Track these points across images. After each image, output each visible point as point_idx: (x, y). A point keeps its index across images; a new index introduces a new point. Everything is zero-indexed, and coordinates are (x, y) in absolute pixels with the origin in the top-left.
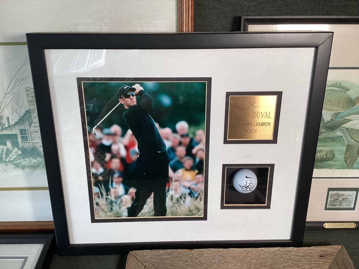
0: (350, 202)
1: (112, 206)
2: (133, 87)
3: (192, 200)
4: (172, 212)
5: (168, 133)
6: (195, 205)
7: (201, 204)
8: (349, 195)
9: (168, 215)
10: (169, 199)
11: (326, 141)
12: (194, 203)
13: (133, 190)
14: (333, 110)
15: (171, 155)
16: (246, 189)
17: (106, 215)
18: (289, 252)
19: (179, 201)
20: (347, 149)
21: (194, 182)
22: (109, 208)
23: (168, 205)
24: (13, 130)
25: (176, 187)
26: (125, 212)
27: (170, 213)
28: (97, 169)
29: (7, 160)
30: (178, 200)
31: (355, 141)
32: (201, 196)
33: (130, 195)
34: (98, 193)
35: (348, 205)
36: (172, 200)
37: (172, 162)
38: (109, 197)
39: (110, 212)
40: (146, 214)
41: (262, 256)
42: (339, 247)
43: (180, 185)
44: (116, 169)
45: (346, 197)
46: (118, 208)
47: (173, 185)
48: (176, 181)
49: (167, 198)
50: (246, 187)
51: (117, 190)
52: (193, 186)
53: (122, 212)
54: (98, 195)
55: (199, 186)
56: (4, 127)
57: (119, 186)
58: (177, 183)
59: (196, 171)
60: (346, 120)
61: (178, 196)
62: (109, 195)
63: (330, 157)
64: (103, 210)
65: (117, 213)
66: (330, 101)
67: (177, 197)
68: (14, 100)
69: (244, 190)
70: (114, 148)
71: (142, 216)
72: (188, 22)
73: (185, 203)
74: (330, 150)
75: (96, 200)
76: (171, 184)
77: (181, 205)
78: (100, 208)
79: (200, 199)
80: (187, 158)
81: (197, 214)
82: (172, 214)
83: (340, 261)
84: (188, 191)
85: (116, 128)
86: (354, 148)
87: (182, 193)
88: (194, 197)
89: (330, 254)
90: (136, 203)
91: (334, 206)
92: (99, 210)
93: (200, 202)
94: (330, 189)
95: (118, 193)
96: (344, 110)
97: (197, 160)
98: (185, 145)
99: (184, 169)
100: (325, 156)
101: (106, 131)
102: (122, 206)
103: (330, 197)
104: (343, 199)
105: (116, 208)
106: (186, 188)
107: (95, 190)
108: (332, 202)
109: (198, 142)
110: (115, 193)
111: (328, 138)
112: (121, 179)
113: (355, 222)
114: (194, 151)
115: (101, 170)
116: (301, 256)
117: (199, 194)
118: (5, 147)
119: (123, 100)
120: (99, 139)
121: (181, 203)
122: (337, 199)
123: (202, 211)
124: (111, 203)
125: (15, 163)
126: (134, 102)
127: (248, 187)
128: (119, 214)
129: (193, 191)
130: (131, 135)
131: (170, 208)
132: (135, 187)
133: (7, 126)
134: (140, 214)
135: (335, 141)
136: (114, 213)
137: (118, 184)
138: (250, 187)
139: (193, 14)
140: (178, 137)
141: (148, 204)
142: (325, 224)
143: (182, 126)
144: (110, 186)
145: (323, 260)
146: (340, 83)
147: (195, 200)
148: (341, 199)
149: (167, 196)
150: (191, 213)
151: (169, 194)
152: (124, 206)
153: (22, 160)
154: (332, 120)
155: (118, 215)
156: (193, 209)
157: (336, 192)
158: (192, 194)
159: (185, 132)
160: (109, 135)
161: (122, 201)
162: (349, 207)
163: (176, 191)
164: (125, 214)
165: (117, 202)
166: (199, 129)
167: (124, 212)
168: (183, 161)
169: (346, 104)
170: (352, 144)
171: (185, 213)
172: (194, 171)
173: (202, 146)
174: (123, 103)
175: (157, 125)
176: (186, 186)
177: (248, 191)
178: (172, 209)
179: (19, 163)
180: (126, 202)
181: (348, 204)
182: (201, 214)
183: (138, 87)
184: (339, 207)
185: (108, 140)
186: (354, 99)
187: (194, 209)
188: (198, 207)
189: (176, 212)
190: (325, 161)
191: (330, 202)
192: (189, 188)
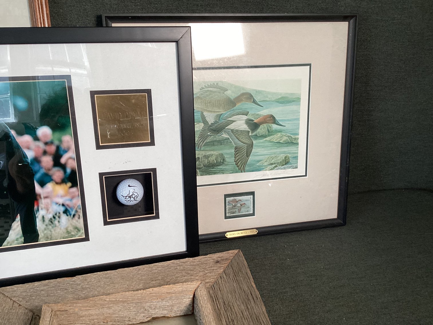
0: (249, 208)
3: (68, 219)
4: (46, 237)
5: (28, 142)
6: (73, 224)
7: (80, 223)
8: (246, 200)
9: (41, 240)
10: (41, 220)
11: (213, 145)
12: (72, 223)
14: (215, 112)
15: (35, 167)
16: (129, 199)
18: (184, 263)
19: (53, 221)
20: (236, 152)
21: (68, 198)
23: (40, 227)
25: (47, 205)
27: (44, 237)
30: (51, 220)
31: (242, 142)
32: (78, 213)
35: (248, 211)
36: (44, 221)
37: (38, 176)
40: (13, 241)
41: (154, 271)
42: (236, 251)
43: (52, 202)
45: (243, 203)
47: (43, 203)
48: (46, 197)
49: (37, 220)
50: (130, 197)
52: (68, 203)
55: (74, 201)
58: (48, 201)
59: (69, 184)
60: (229, 122)
61: (50, 216)
63: (221, 162)
66: (210, 103)
67: (50, 218)
69: (128, 200)
71: (9, 245)
73: (60, 223)
74: (219, 154)
76: (40, 203)
77: (55, 226)
79: (78, 217)
80: (56, 169)
81: (77, 234)
82: (47, 239)
83: (236, 264)
84: (62, 209)
86: (242, 150)
87: (56, 212)
88: (70, 215)
89: (226, 259)
91: (233, 213)
93: (79, 220)
94: (226, 196)
96: (226, 111)
97: (69, 171)
98: (50, 154)
99: (54, 183)
100: (215, 161)
103: (228, 204)
104: (241, 205)
106: (60, 205)
108: (231, 209)
109: (66, 149)
111: (215, 141)
113: (256, 228)
114: (63, 160)
116: (195, 265)
117: (76, 211)
121: (55, 224)
122: (235, 206)
123: (83, 231)
127: (131, 196)
129: (68, 208)
131: (43, 232)
134: (5, 243)
135: (222, 144)
138: (134, 196)
140: (41, 145)
141: (14, 230)
142: (227, 233)
143: (44, 131)
145: (218, 265)
146: (217, 84)
147: (72, 219)
148: (239, 205)
149: (37, 217)
150: (70, 234)
151: (39, 214)
154: (216, 122)
156: (71, 230)
157: (232, 198)
158: (68, 211)
159: (48, 140)
162: (249, 213)
163: (48, 210)
166: (66, 134)
168: (51, 173)
169: (226, 105)
170: (240, 146)
171: (63, 236)
172: (66, 183)
173: (72, 154)
175: (13, 132)
176: (59, 203)
177: (132, 201)
178: (45, 232)
182: (81, 234)
184: (239, 214)
186: (233, 99)
187: (72, 229)
188: (77, 226)
189: (51, 236)
190: (217, 166)
191: (229, 210)
192: (63, 205)
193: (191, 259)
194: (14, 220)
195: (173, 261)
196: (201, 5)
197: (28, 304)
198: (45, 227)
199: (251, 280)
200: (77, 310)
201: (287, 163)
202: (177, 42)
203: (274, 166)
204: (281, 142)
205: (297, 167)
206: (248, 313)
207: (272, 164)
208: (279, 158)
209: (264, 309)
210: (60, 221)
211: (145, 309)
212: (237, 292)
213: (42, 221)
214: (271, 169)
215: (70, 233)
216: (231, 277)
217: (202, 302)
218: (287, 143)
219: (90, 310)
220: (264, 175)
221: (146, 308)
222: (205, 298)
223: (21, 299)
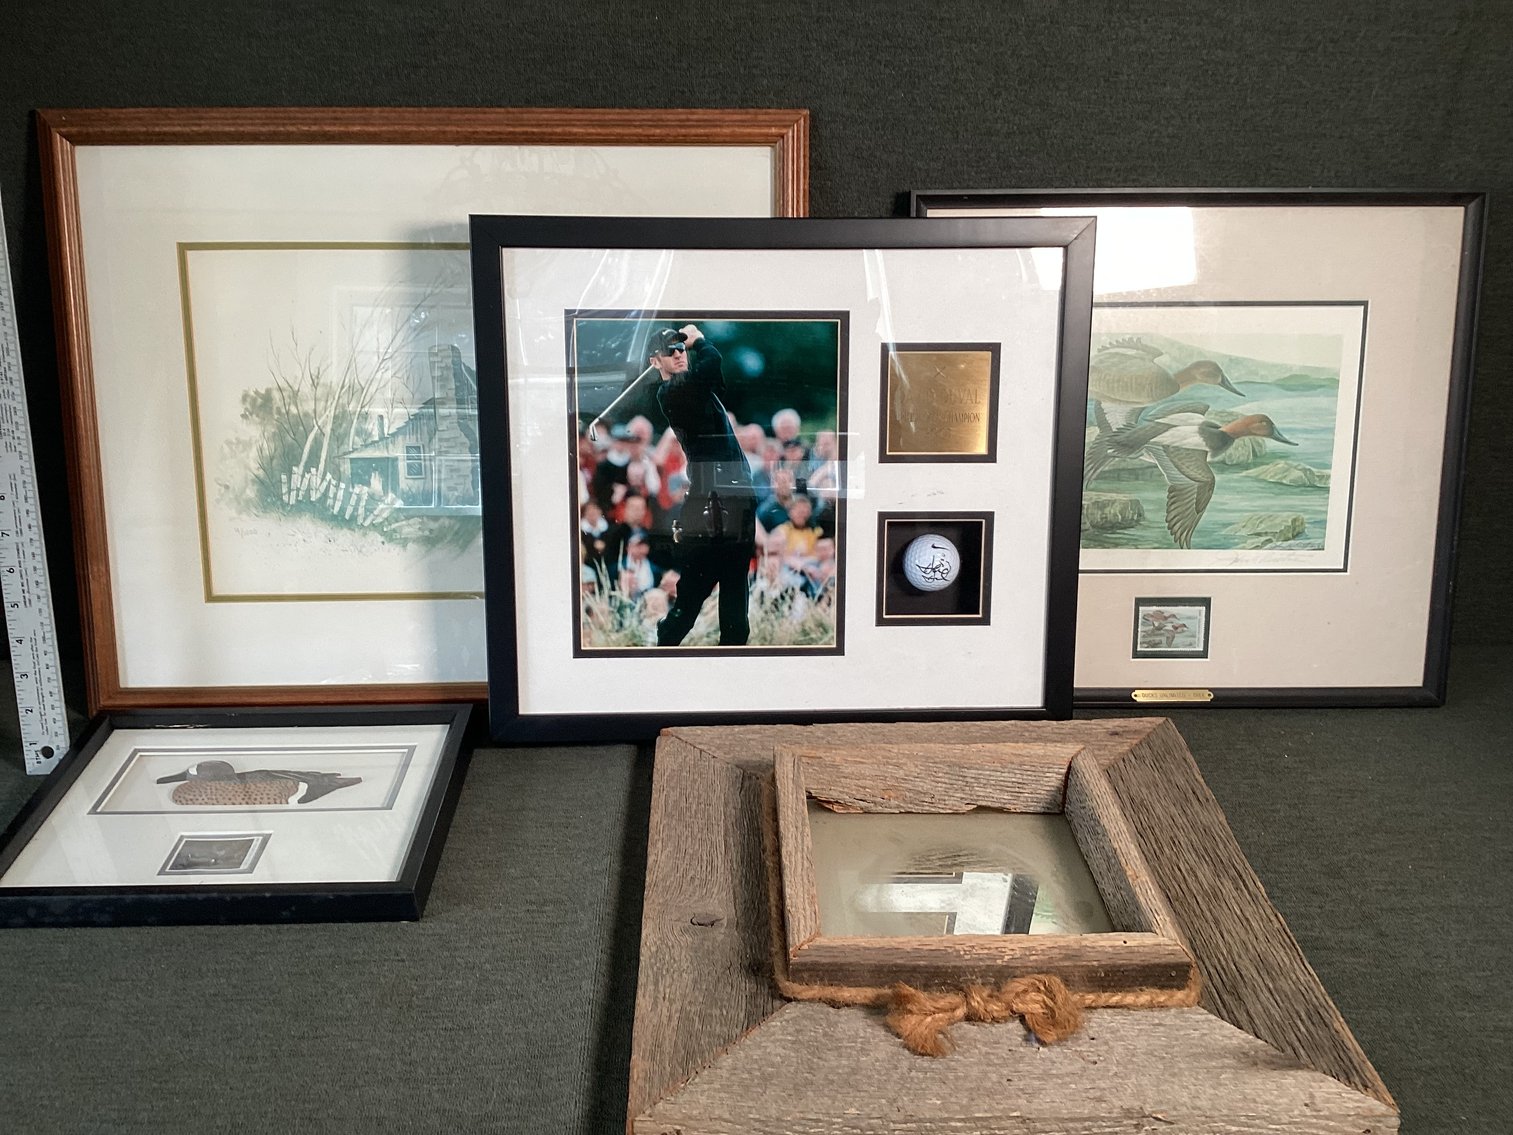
0: (1194, 636)
1: (622, 616)
2: (680, 331)
3: (808, 604)
4: (761, 635)
5: (754, 438)
6: (817, 617)
7: (829, 615)
8: (1189, 618)
9: (752, 642)
10: (756, 600)
11: (1119, 479)
12: (814, 613)
13: (671, 577)
14: (1127, 402)
15: (761, 491)
16: (932, 573)
17: (607, 641)
18: (1037, 727)
19: (779, 606)
20: (1172, 498)
21: (813, 558)
22: (615, 622)
23: (753, 615)
24: (391, 446)
25: (772, 571)
26: (652, 632)
28: (593, 523)
29: (366, 524)
30: (776, 602)
31: (1187, 476)
32: (829, 593)
33: (664, 590)
34: (592, 584)
35: (1190, 645)
36: (762, 603)
37: (763, 509)
38: (616, 593)
39: (617, 631)
40: (701, 638)
42: (1160, 719)
43: (782, 563)
44: (635, 522)
45: (1181, 623)
46: (635, 622)
47: (765, 564)
48: (772, 554)
50: (934, 570)
51: (635, 575)
52: (811, 569)
53: (644, 633)
54: (591, 587)
55: (825, 567)
56: (370, 441)
57: (640, 566)
58: (774, 560)
59: (819, 531)
60: (1160, 427)
61: (776, 593)
62: (617, 588)
63: (1132, 519)
64: (601, 628)
65: (634, 635)
66: (1119, 381)
67: (774, 597)
68: (399, 375)
69: (929, 576)
70: (634, 471)
71: (692, 643)
72: (798, 202)
73: (793, 610)
74: (1130, 501)
75: (587, 600)
76: (760, 563)
77: (783, 616)
78: (595, 619)
79: (828, 601)
80: (798, 499)
81: (821, 639)
82: (763, 640)
83: (1158, 742)
84: (799, 581)
85: (640, 425)
86: (1186, 496)
87: (787, 587)
88: (813, 595)
89: (1137, 730)
90: (679, 610)
91: (1154, 646)
92: (592, 626)
93: (827, 609)
94: (1140, 602)
95: (636, 584)
96: (1154, 401)
97: (821, 503)
99: (792, 525)
100: (1120, 516)
101: (619, 431)
102: (645, 617)
103: (1143, 624)
104: (1175, 628)
105: (630, 621)
106: (796, 572)
107: (587, 574)
108: (1149, 635)
110: (631, 582)
111: (1123, 469)
112: (645, 549)
113: (1210, 689)
115: (602, 525)
117: (826, 590)
118: (366, 489)
119: (660, 360)
120: (601, 449)
121: (783, 612)
122: (1159, 629)
123: (833, 633)
124: (621, 609)
125: (385, 529)
126: (681, 366)
127: (937, 568)
128: (638, 639)
129: (811, 581)
130: (674, 441)
132: (676, 569)
133: (377, 439)
134: (685, 640)
135: (1140, 477)
136: (626, 635)
137: (638, 561)
138: (941, 569)
139: (807, 187)
140: (777, 445)
141: (707, 614)
142: (1137, 692)
143: (786, 420)
144: (620, 566)
145: (1118, 739)
146: (1139, 339)
147: (816, 604)
148: (1169, 627)
150: (807, 637)
151: (755, 588)
152: (650, 616)
153: (404, 523)
154: (1129, 426)
155: (635, 641)
156: (810, 628)
157: (1155, 608)
158: (809, 587)
159: (792, 437)
160: (625, 440)
161: (645, 605)
162: (1193, 649)
163: (772, 581)
164: (651, 639)
165: (634, 608)
166: (825, 428)
167: (650, 634)
168: (787, 504)
169: (1156, 388)
170: (1182, 485)
171: (793, 639)
172: (813, 528)
173: (831, 467)
174: (658, 366)
175: (730, 418)
176: (795, 569)
177: (937, 579)
178: (762, 626)
179: (394, 531)
180: (655, 608)
181: (1189, 640)
182: (830, 638)
183: (692, 333)
184: (1168, 650)
185: (620, 451)
186: (1175, 375)
187: (813, 626)
188: (824, 621)
189: (771, 635)
190: (1122, 529)
191: (1144, 636)
192: (802, 573)
193: (1054, 722)
194: (708, 594)
195: (1013, 722)
196: (1117, 171)
197: (728, 756)
198: (764, 615)
199: (1194, 770)
200: (838, 759)
201: (1297, 535)
202: (1066, 247)
203: (1263, 539)
204: (1284, 481)
205: (1323, 546)
206: (1185, 820)
207: (1259, 534)
208: (1277, 521)
209: (1222, 818)
210: (792, 605)
211: (967, 782)
212: (1160, 785)
213: (759, 601)
214: (1257, 548)
215: (808, 634)
216: (1147, 762)
217: (1087, 776)
218: (1299, 486)
219: (862, 763)
220: (1236, 560)
221: (968, 780)
222: (1095, 771)
223: (713, 749)
